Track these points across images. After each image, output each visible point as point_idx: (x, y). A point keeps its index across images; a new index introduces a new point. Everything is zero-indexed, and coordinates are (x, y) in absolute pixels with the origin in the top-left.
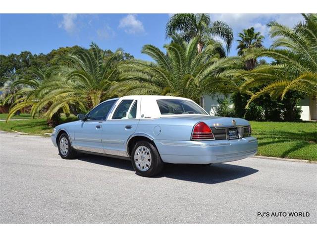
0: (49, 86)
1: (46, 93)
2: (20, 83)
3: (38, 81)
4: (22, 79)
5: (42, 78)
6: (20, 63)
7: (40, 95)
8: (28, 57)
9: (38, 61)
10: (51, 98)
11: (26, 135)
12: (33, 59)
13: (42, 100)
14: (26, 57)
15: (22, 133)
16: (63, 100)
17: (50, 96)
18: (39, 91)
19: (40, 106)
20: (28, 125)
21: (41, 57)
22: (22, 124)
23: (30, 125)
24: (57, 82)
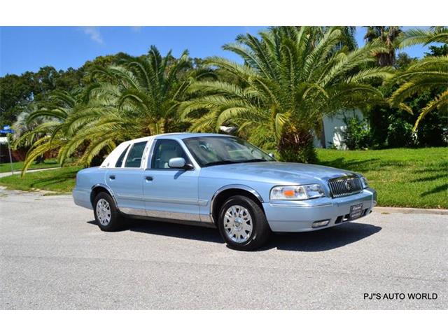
0: (84, 116)
1: (80, 128)
2: (40, 115)
3: (65, 110)
4: (44, 109)
5: (71, 105)
6: (40, 84)
7: (71, 131)
8: (51, 75)
9: (66, 79)
10: (87, 135)
11: (53, 194)
12: (59, 76)
13: (73, 139)
14: (48, 75)
15: (47, 192)
16: (107, 136)
17: (87, 132)
18: (69, 125)
19: (72, 147)
20: (56, 178)
21: (70, 73)
22: (46, 177)
23: (59, 179)
24: (96, 109)
